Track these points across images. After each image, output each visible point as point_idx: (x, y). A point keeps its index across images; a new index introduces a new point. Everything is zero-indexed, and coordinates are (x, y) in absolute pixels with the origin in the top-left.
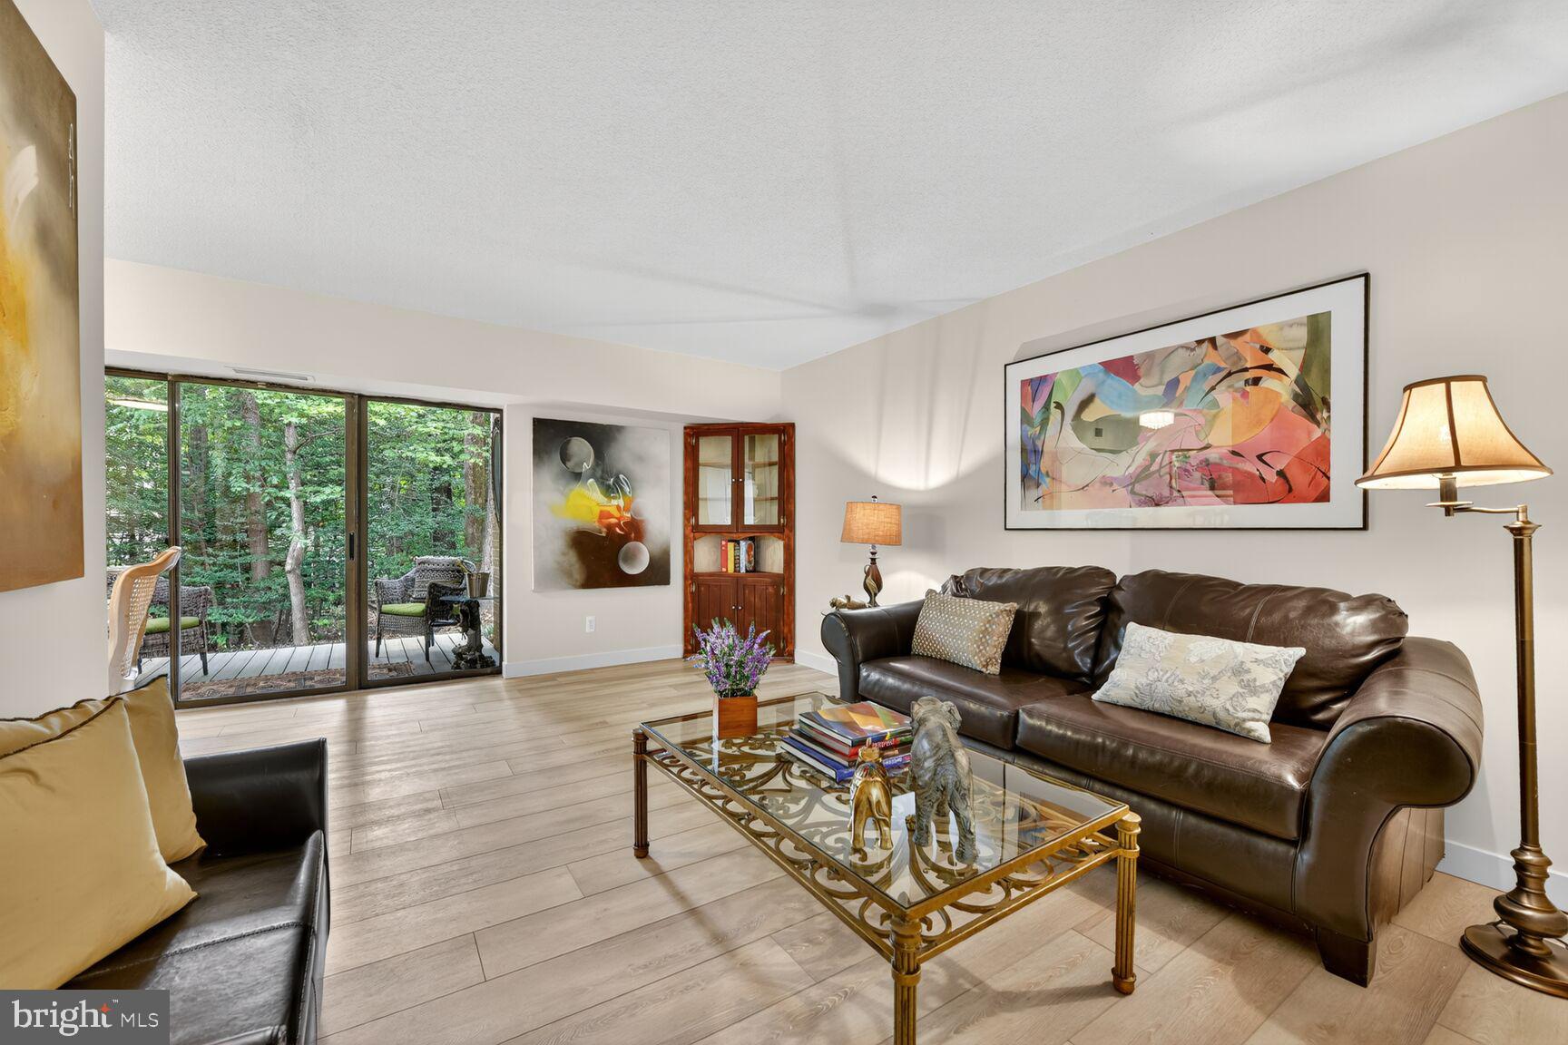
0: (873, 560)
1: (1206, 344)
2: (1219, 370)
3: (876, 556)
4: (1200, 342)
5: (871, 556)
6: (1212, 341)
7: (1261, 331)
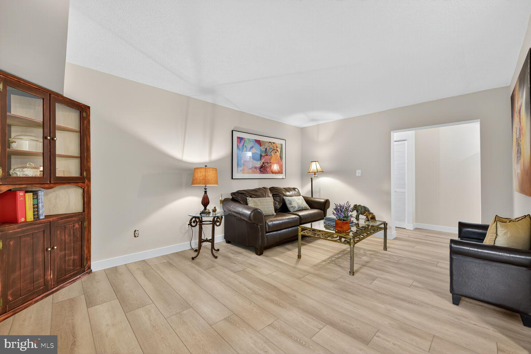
0: (206, 192)
1: (270, 143)
2: (272, 149)
3: (207, 190)
4: (270, 142)
5: (204, 190)
6: (271, 142)
7: (277, 144)
